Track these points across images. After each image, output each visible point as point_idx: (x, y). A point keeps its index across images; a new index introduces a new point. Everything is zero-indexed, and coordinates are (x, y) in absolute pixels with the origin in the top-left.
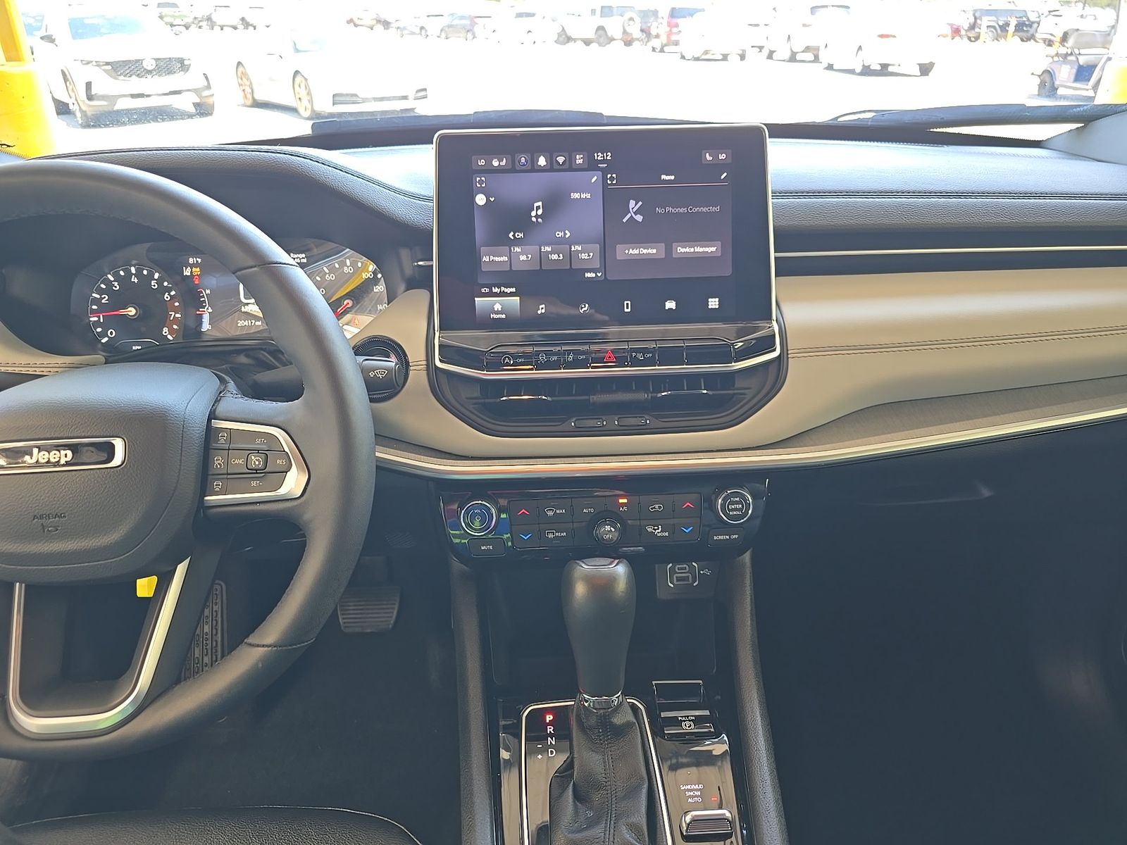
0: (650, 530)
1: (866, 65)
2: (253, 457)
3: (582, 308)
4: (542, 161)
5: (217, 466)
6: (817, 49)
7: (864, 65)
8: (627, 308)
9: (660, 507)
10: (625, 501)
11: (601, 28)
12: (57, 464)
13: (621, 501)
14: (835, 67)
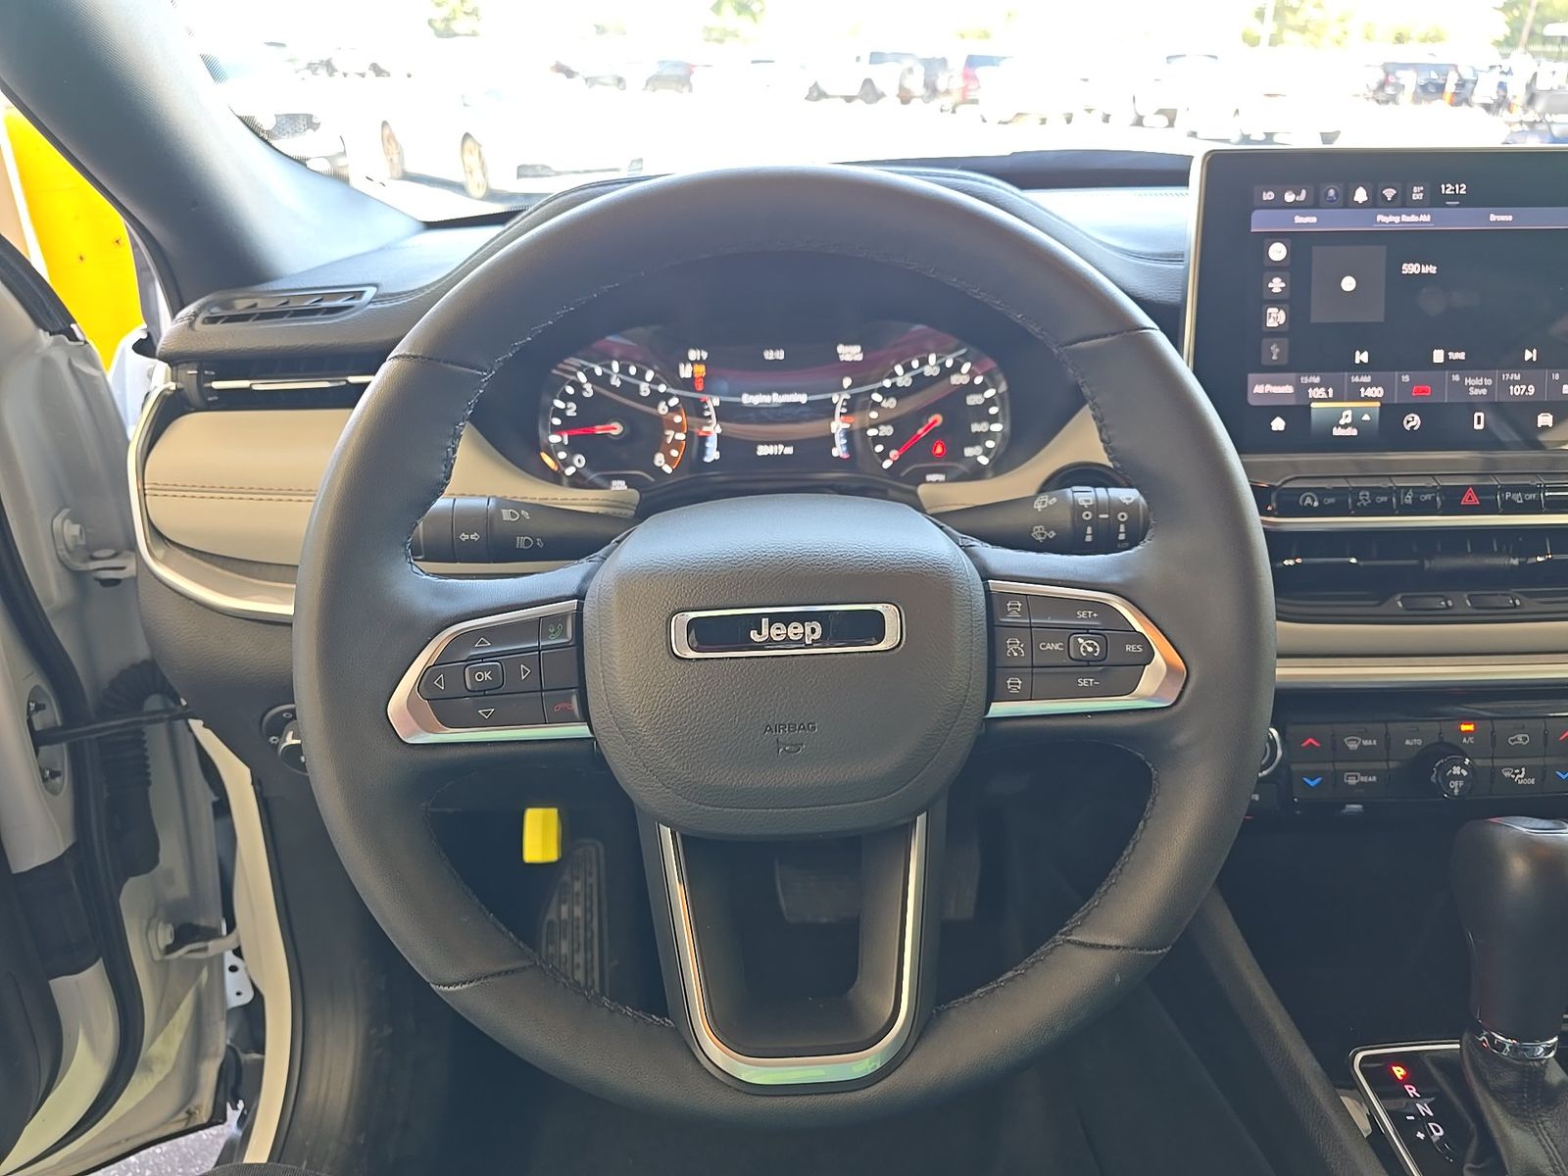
0: (1507, 774)
1: (1246, 133)
2: (1081, 640)
3: (1408, 422)
4: (1361, 195)
5: (1011, 653)
6: (1174, 111)
7: (1243, 134)
8: (1479, 423)
9: (1525, 739)
10: (1470, 727)
11: (868, 82)
12: (801, 643)
13: (1464, 728)
14: (1198, 135)
